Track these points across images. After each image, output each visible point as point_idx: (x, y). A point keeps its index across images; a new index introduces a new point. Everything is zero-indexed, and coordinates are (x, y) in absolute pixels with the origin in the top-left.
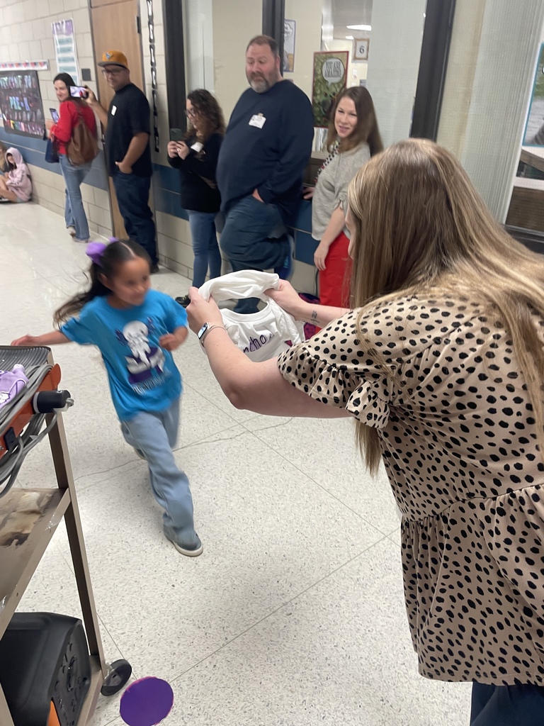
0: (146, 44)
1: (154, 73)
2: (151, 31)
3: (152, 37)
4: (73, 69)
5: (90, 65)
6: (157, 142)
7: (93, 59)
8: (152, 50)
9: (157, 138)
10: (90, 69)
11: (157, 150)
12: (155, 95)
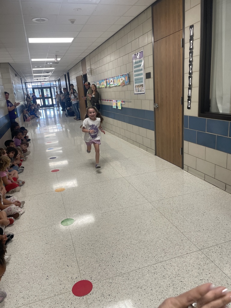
0: (187, 51)
1: (191, 66)
2: (191, 44)
3: (191, 47)
4: (141, 74)
5: (151, 70)
6: (189, 104)
7: (152, 67)
8: (191, 54)
9: (189, 101)
10: (150, 72)
11: (189, 108)
12: (190, 79)
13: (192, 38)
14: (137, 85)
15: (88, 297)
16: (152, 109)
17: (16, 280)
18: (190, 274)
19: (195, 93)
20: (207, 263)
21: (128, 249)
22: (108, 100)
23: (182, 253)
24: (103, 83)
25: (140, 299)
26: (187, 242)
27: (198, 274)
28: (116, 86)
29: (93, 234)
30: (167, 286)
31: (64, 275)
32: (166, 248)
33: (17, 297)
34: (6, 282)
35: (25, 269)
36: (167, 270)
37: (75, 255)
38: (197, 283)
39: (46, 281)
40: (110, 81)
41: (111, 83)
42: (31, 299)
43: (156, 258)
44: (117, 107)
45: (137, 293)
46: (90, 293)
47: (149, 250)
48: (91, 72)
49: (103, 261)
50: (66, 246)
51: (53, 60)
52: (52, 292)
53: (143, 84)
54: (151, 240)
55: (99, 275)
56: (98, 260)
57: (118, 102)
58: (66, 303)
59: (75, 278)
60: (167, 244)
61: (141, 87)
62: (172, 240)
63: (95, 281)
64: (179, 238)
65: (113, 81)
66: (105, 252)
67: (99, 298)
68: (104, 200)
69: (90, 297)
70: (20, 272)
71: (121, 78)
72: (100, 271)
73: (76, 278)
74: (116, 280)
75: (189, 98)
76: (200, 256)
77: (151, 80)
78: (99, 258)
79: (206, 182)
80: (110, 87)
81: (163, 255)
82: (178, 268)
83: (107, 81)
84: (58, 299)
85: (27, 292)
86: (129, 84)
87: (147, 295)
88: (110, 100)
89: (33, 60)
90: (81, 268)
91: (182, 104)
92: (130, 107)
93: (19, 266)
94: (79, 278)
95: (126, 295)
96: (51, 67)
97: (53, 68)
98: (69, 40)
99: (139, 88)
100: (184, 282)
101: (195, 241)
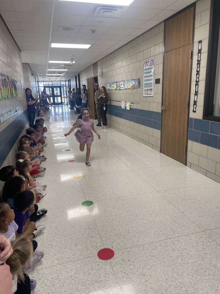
1: (198, 76)
2: (199, 57)
3: (199, 59)
4: (151, 80)
5: (160, 77)
6: (195, 108)
7: (162, 74)
8: (198, 65)
9: (195, 106)
10: (160, 79)
11: (194, 112)
12: (197, 86)
13: (200, 51)
14: (147, 89)
15: (111, 261)
16: (160, 111)
17: (50, 245)
18: (196, 249)
19: (201, 99)
20: (209, 242)
21: (142, 228)
22: (117, 101)
23: (188, 232)
24: (114, 85)
25: (154, 265)
26: (192, 225)
27: (202, 249)
28: (125, 89)
29: (110, 214)
30: (177, 257)
31: (90, 243)
32: (174, 228)
33: (52, 259)
34: (41, 247)
35: (56, 238)
36: (176, 245)
37: (97, 229)
38: (201, 256)
39: (75, 248)
40: (121, 84)
41: (121, 86)
42: (64, 260)
43: (166, 235)
44: (126, 108)
45: (152, 260)
46: (113, 258)
47: (160, 229)
48: (102, 75)
49: (121, 235)
50: (88, 222)
51: (69, 62)
52: (81, 256)
53: (152, 89)
54: (160, 221)
55: (119, 245)
56: (117, 234)
57: (127, 103)
58: (93, 264)
59: (98, 246)
60: (174, 225)
61: (150, 91)
62: (179, 222)
63: (116, 250)
64: (185, 221)
65: (123, 84)
66: (122, 229)
67: (121, 262)
68: (117, 188)
69: (113, 261)
70: (52, 240)
71: (131, 82)
72: (119, 242)
73: (100, 246)
74: (133, 250)
75: (195, 103)
76: (203, 236)
77: (160, 86)
78: (118, 233)
79: (207, 177)
80: (120, 90)
81: (172, 234)
82: (185, 244)
83: (118, 84)
84: (87, 261)
85: (61, 255)
86: (139, 88)
87: (160, 262)
88: (119, 102)
89: (50, 62)
90: (103, 239)
91: (188, 108)
92: (138, 108)
93: (51, 235)
94: (103, 246)
95: (142, 261)
96: (65, 68)
97: (67, 70)
98: (87, 46)
99: (148, 92)
100: (191, 255)
101: (199, 224)
